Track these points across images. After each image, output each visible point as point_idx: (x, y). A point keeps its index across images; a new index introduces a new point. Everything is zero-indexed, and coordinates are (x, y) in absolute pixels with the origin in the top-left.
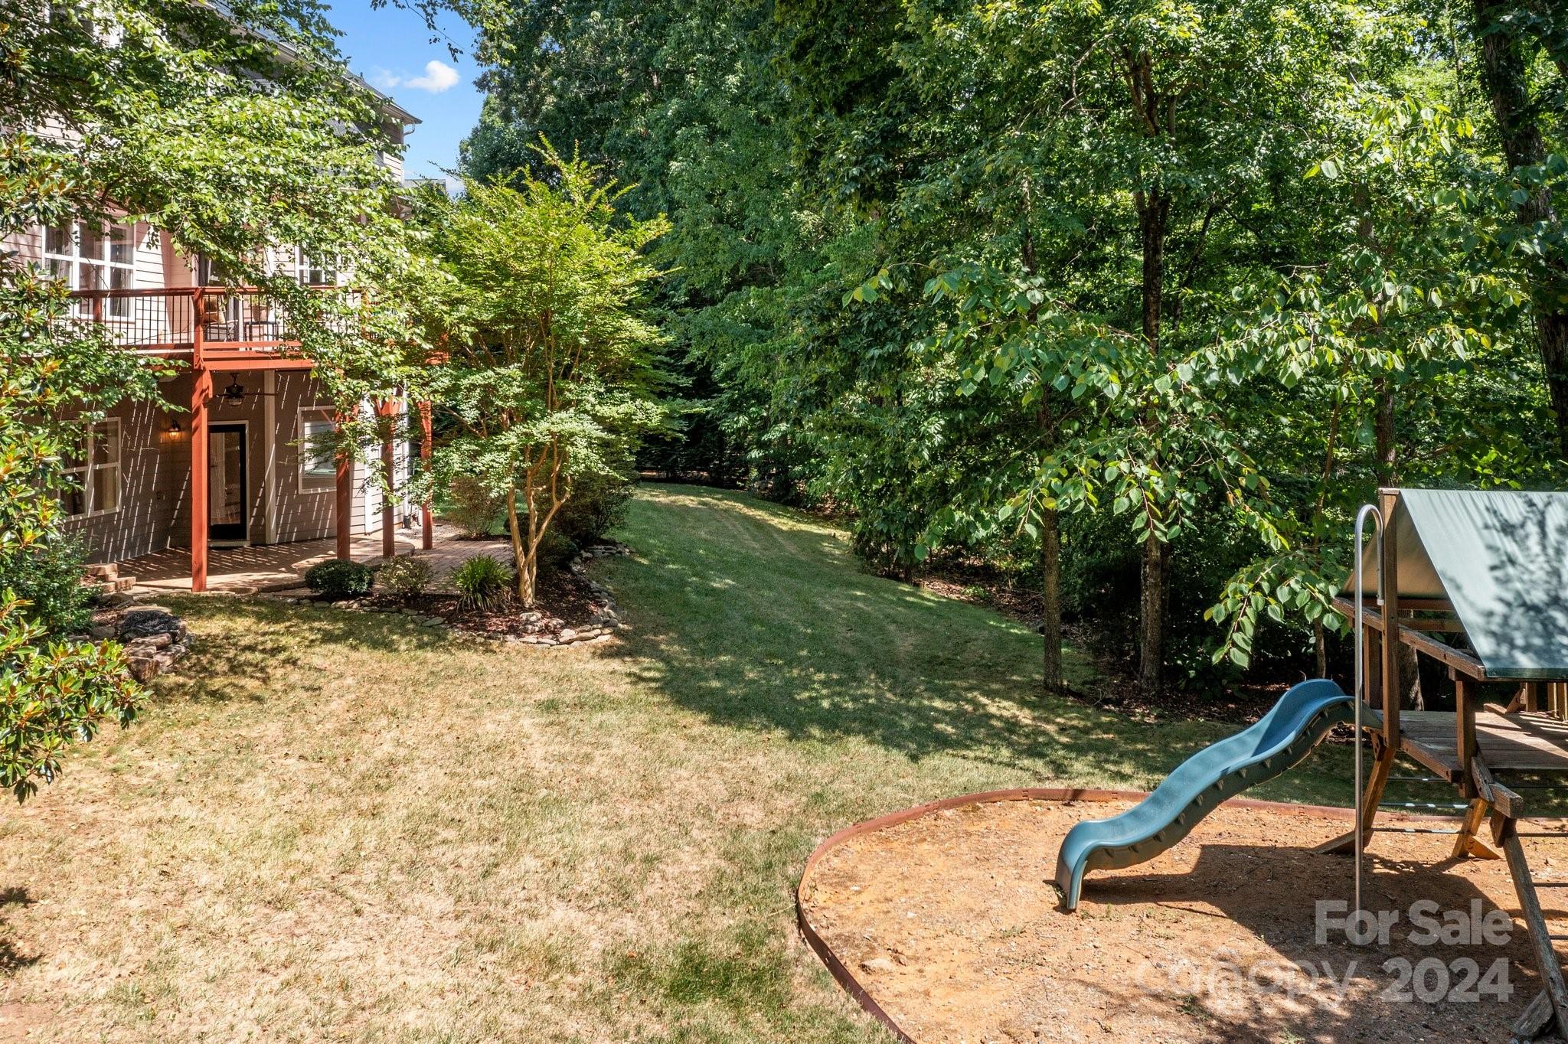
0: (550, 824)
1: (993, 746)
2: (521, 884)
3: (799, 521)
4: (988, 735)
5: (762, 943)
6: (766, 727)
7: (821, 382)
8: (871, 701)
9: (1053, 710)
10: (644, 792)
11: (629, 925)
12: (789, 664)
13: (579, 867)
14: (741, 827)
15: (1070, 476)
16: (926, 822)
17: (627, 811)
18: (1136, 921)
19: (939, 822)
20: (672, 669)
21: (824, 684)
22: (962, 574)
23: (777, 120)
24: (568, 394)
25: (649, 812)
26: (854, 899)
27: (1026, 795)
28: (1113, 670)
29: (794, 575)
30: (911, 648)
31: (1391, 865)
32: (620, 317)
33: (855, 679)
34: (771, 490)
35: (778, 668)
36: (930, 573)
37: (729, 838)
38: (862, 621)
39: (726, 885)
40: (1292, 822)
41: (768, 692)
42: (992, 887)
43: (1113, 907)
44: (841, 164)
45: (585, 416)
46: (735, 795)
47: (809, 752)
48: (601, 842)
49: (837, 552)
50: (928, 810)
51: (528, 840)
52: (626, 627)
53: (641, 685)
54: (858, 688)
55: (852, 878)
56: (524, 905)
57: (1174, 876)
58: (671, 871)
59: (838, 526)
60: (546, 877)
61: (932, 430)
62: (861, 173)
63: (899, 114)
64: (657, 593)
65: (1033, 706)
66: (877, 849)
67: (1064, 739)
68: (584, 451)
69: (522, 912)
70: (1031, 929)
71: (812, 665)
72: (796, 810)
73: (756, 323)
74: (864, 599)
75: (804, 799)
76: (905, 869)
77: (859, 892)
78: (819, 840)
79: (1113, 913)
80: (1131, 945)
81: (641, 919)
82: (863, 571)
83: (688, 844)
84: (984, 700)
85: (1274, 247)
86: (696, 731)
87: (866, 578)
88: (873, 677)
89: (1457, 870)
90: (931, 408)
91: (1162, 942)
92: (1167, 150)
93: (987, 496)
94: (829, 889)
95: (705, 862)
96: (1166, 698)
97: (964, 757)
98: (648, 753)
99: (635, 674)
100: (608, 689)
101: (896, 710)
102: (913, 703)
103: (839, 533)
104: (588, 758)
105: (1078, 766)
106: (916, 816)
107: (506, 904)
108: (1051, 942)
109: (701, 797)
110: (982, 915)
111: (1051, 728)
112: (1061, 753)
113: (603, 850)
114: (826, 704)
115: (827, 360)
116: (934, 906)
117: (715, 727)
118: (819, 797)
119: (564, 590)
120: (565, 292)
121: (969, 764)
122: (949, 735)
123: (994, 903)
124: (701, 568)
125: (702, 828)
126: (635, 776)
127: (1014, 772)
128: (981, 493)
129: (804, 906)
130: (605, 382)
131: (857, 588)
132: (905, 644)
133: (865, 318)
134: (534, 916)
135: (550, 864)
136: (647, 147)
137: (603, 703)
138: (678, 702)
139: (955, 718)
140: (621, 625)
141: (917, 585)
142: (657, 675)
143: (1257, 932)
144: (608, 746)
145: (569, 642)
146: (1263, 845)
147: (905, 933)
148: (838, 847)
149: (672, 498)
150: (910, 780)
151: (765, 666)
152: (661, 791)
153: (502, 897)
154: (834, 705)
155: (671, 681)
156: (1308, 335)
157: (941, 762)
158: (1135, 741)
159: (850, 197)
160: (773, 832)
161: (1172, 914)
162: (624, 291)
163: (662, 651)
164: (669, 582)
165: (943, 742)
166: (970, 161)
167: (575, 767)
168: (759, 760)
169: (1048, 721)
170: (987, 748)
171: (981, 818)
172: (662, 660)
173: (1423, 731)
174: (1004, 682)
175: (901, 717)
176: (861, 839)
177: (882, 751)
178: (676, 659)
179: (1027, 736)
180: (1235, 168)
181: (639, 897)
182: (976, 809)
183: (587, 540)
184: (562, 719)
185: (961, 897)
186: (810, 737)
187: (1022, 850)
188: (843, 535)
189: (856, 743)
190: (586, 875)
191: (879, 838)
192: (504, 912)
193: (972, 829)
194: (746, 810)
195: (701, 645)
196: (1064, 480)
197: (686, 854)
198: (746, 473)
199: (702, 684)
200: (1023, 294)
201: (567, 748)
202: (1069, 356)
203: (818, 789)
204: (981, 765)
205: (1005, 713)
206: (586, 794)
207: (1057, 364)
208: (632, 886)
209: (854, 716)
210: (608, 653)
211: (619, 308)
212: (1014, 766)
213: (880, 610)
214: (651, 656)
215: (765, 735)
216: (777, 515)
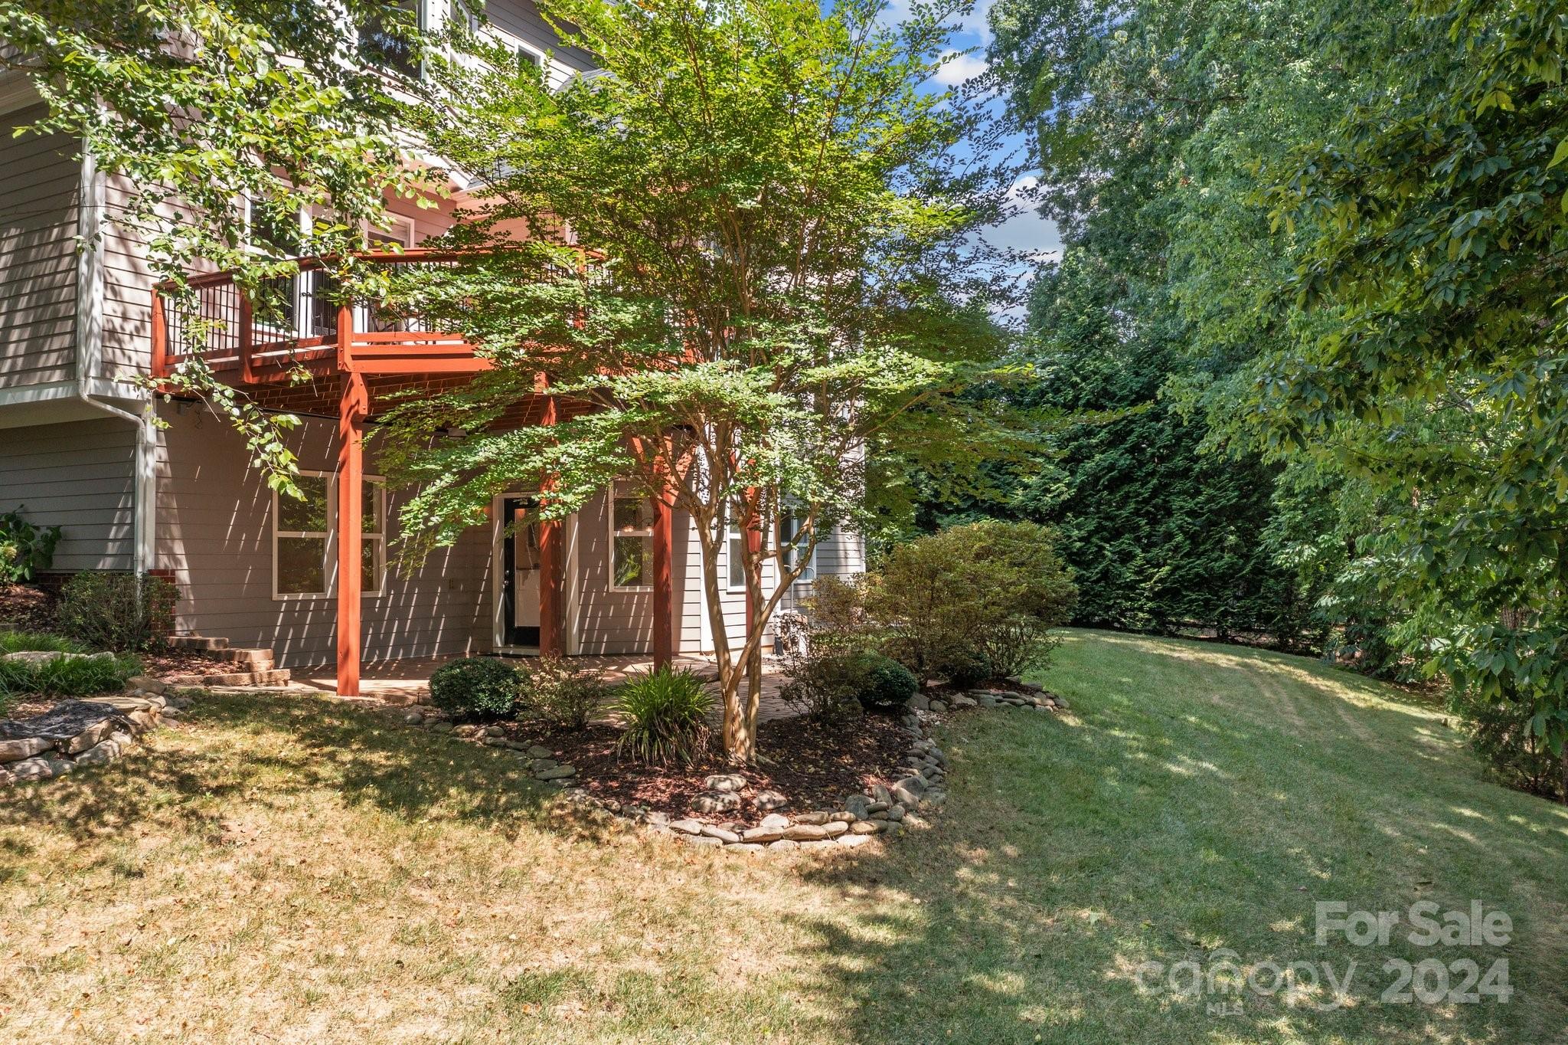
29: (1347, 770)
49: (1443, 745)
52: (918, 823)
74: (1474, 824)
82: (1486, 779)
103: (1453, 720)
140: (907, 819)
145: (765, 841)
149: (1202, 655)
210: (830, 872)
213: (1499, 845)
216: (1358, 689)
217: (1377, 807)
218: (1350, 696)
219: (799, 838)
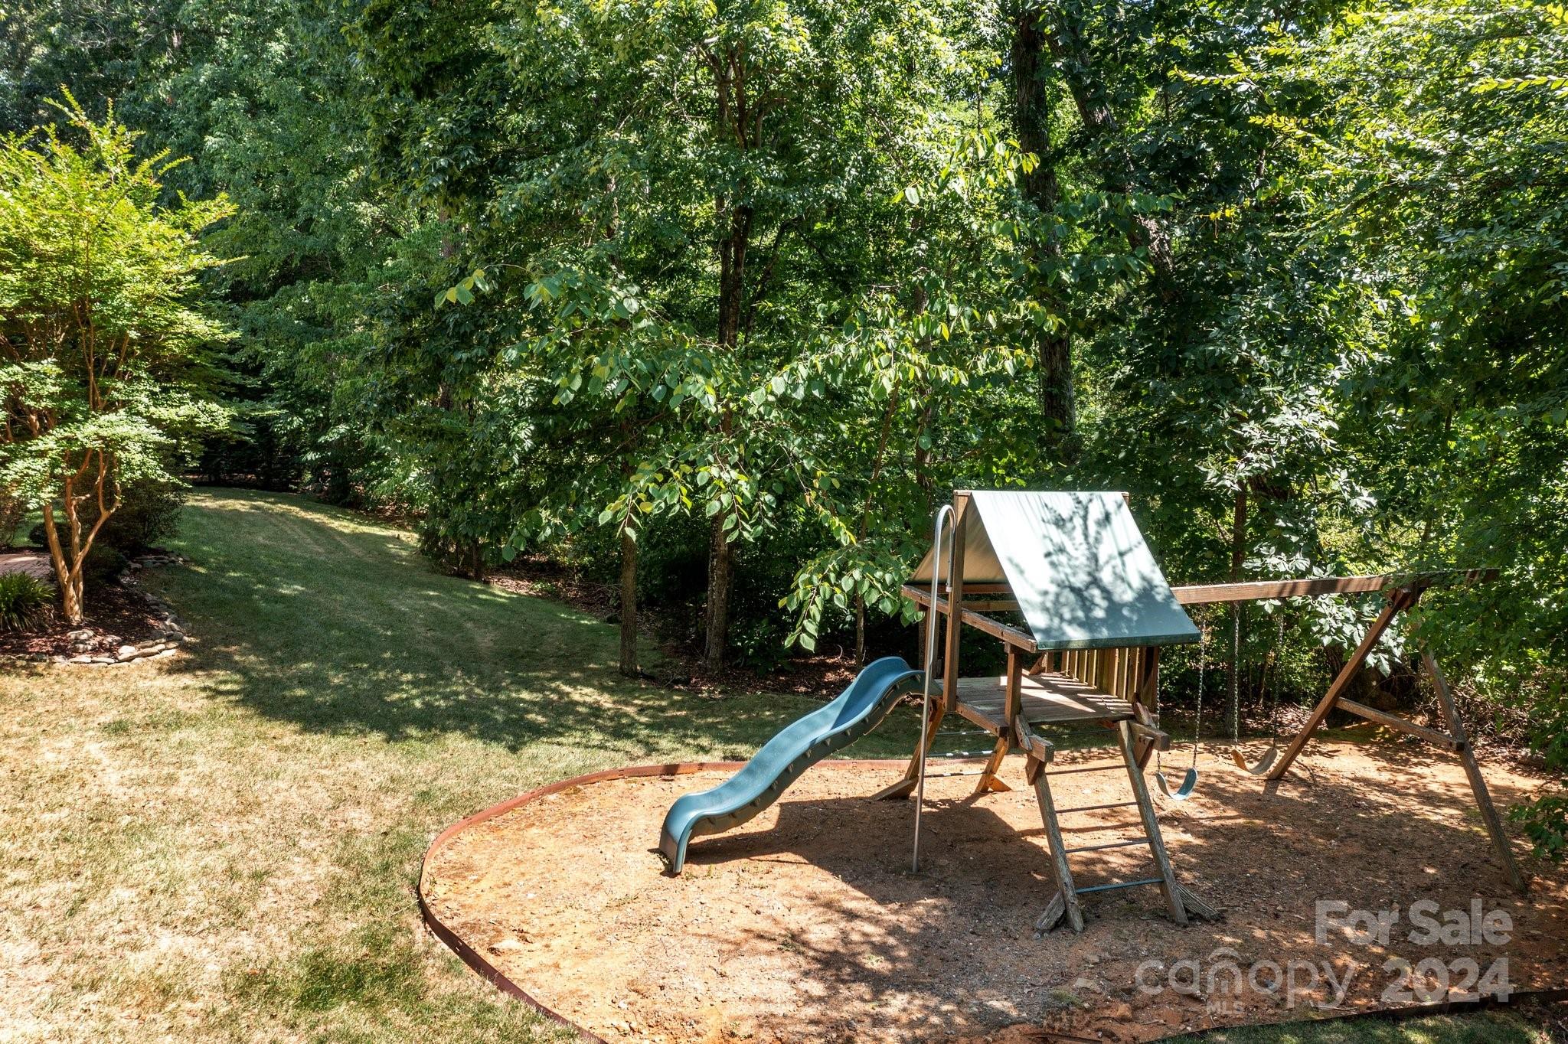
0: (139, 851)
1: (584, 731)
2: (117, 917)
3: (360, 524)
4: (577, 722)
5: (389, 942)
6: (361, 731)
7: (403, 385)
8: (462, 697)
9: (631, 692)
10: (241, 808)
11: (246, 942)
12: (374, 667)
13: (181, 892)
14: (351, 832)
15: (665, 480)
16: (532, 808)
17: (225, 829)
18: (735, 877)
19: (544, 807)
20: (250, 680)
21: (415, 684)
22: (528, 571)
23: (334, 99)
24: (115, 394)
25: (251, 827)
26: (474, 887)
27: (622, 774)
28: (677, 652)
29: (366, 578)
30: (491, 644)
31: (933, 804)
32: (174, 309)
33: (442, 677)
34: (327, 492)
35: (364, 672)
36: (498, 571)
37: (340, 844)
38: (439, 620)
39: (343, 891)
40: (848, 775)
41: (356, 696)
42: (602, 861)
43: (713, 866)
44: (427, 153)
45: (139, 418)
46: (339, 802)
47: (408, 752)
48: (202, 864)
49: (404, 553)
50: (533, 796)
51: (117, 872)
52: (193, 640)
53: (220, 699)
54: (447, 686)
55: (469, 869)
56: (124, 938)
57: (760, 833)
58: (283, 883)
59: (401, 527)
60: (145, 906)
61: (522, 435)
62: (450, 165)
63: (489, 103)
64: (221, 603)
65: (611, 691)
66: (488, 838)
67: (644, 719)
68: (138, 458)
69: (122, 946)
70: (643, 895)
71: (398, 667)
72: (404, 810)
73: (310, 320)
74: (437, 599)
75: (411, 798)
76: (518, 854)
77: (478, 881)
78: (432, 836)
79: (713, 871)
80: (733, 897)
81: (258, 935)
82: (434, 571)
83: (298, 855)
84: (567, 689)
85: (840, 266)
86: (287, 741)
87: (435, 578)
88: (459, 673)
89: (981, 803)
90: (520, 413)
91: (757, 891)
92: (768, 163)
93: (574, 498)
94: (448, 882)
95: (319, 871)
96: (727, 675)
97: (559, 744)
98: (239, 768)
99: (210, 688)
100: (182, 705)
101: (487, 705)
102: (502, 697)
103: (403, 535)
104: (172, 779)
105: (664, 743)
106: (522, 803)
107: (101, 940)
108: (662, 904)
109: (302, 806)
110: (597, 888)
111: (630, 710)
112: (645, 732)
113: (205, 871)
114: (418, 704)
115: (407, 362)
116: (552, 885)
117: (307, 736)
118: (425, 795)
119: (115, 604)
120: (106, 277)
121: (564, 750)
122: (540, 725)
123: (607, 875)
124: (267, 575)
125: (311, 837)
126: (229, 792)
127: (607, 754)
128: (568, 496)
129: (427, 901)
130: (157, 380)
131: (430, 587)
132: (485, 640)
133: (451, 320)
134: (135, 948)
135: (147, 892)
136: (177, 119)
137: (179, 721)
138: (263, 714)
139: (544, 707)
140: (186, 639)
141: (487, 583)
142: (236, 687)
143: (835, 873)
144: (192, 764)
145: (130, 660)
146: (827, 797)
147: (528, 913)
148: (451, 840)
149: (221, 503)
150: (511, 770)
151: (349, 670)
152: (259, 805)
153: (95, 933)
154: (426, 704)
155: (251, 693)
156: (888, 350)
157: (538, 749)
158: (705, 716)
159: (437, 190)
160: (386, 834)
161: (763, 866)
162: (179, 281)
163: (236, 662)
164: (234, 591)
165: (537, 732)
166: (569, 161)
167: (159, 789)
168: (358, 764)
169: (627, 704)
170: (579, 734)
171: (583, 799)
172: (238, 671)
173: (974, 695)
174: (583, 670)
175: (493, 711)
176: (472, 831)
177: (480, 744)
178: (253, 669)
179: (611, 719)
180: (827, 188)
181: (252, 914)
182: (577, 791)
183: (137, 550)
184: (134, 740)
185: (575, 874)
186: (408, 737)
187: (625, 825)
188: (411, 538)
189: (455, 741)
190: (188, 899)
191: (489, 827)
192: (100, 948)
193: (577, 810)
194: (353, 815)
195: (279, 653)
196: (660, 484)
197: (298, 866)
198: (300, 475)
199: (287, 693)
200: (620, 303)
201: (146, 771)
202: (666, 366)
203: (423, 787)
204: (577, 750)
205: (588, 699)
206: (176, 817)
207: (654, 374)
208: (241, 906)
209: (448, 714)
210: (175, 668)
211: (173, 299)
212: (606, 748)
213: (455, 608)
214: (225, 669)
215: (360, 740)
216: (336, 518)
217: (389, 596)
218: (335, 524)
219: (145, 655)
